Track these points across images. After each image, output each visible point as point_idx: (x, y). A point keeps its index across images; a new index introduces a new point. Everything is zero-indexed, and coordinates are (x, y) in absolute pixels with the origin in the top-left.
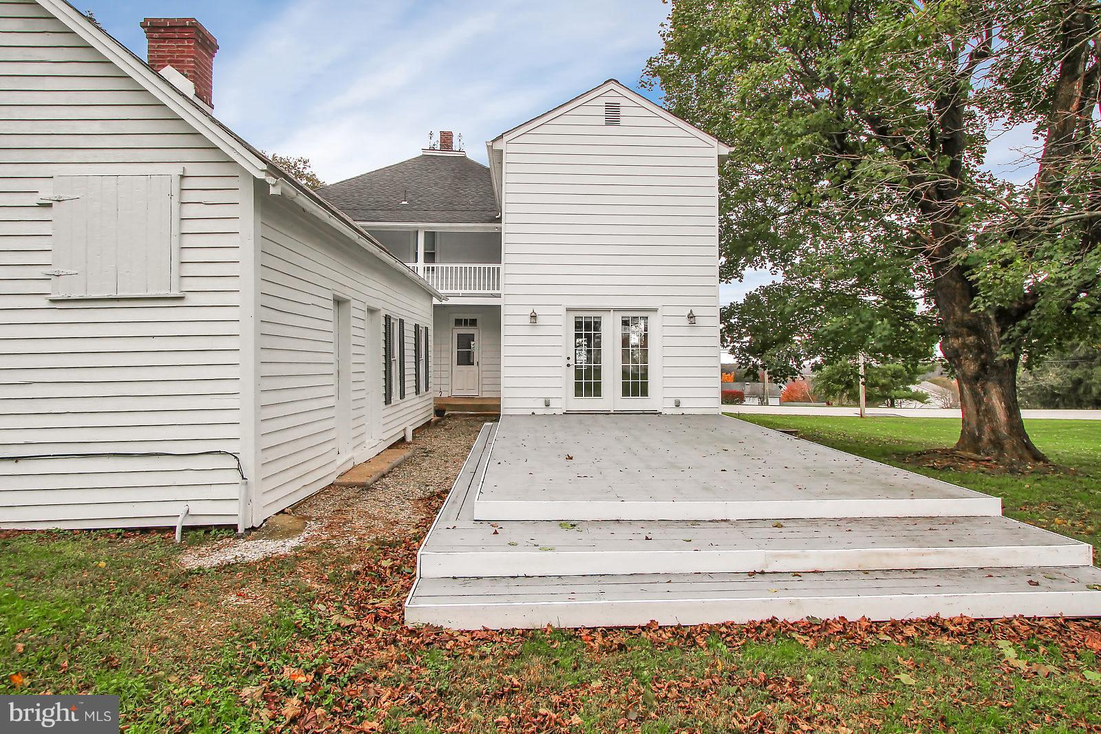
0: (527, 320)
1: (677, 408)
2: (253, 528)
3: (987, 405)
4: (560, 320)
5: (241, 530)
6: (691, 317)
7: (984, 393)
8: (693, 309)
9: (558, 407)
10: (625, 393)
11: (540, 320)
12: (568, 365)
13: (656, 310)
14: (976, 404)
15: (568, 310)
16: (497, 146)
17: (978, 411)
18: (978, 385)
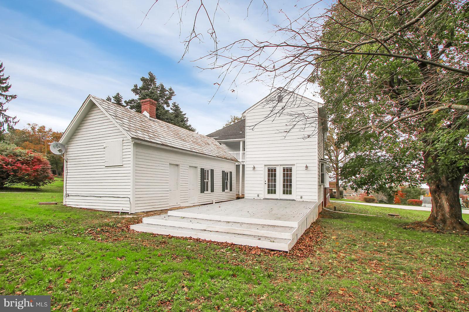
0: (252, 169)
1: (301, 199)
2: (132, 214)
3: (440, 204)
4: (263, 169)
5: (129, 213)
6: (307, 167)
7: (439, 198)
8: (307, 164)
9: (262, 197)
10: (284, 193)
11: (256, 169)
12: (265, 184)
13: (294, 165)
14: (435, 203)
15: (265, 165)
16: (244, 115)
17: (436, 206)
18: (436, 194)
